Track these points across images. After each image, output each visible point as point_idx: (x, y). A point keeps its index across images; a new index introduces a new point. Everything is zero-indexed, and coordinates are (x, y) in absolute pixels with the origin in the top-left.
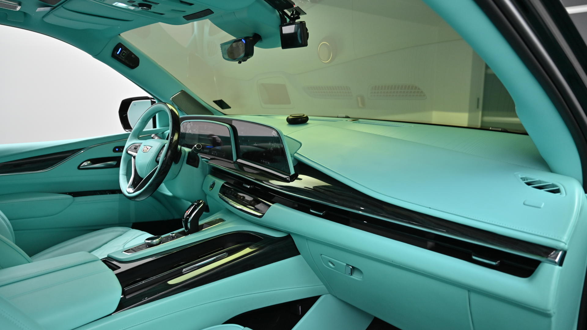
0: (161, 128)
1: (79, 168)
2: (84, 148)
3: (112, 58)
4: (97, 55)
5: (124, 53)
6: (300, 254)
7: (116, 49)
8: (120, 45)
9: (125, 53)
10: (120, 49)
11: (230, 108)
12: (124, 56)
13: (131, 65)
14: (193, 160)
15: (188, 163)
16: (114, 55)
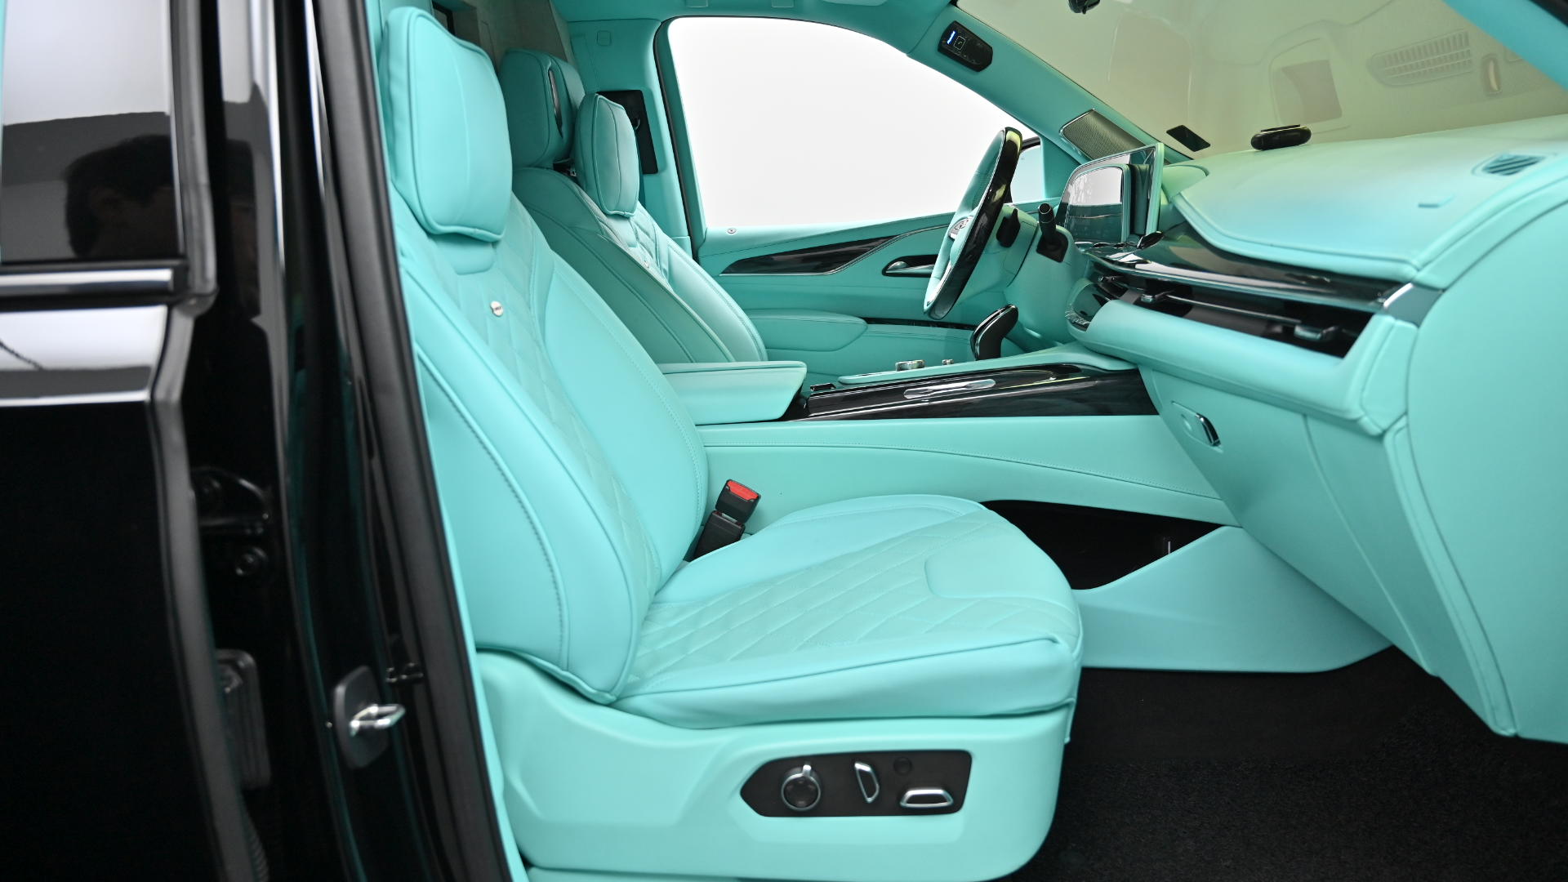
0: (1049, 199)
1: (884, 272)
2: (894, 236)
3: (939, 53)
4: (913, 53)
5: (960, 40)
6: (1155, 412)
7: (946, 35)
8: (955, 26)
9: (963, 41)
10: (954, 33)
11: (1207, 145)
12: (959, 46)
13: (974, 63)
14: (1052, 246)
15: (1041, 250)
16: (943, 49)
